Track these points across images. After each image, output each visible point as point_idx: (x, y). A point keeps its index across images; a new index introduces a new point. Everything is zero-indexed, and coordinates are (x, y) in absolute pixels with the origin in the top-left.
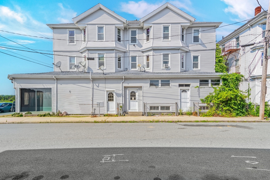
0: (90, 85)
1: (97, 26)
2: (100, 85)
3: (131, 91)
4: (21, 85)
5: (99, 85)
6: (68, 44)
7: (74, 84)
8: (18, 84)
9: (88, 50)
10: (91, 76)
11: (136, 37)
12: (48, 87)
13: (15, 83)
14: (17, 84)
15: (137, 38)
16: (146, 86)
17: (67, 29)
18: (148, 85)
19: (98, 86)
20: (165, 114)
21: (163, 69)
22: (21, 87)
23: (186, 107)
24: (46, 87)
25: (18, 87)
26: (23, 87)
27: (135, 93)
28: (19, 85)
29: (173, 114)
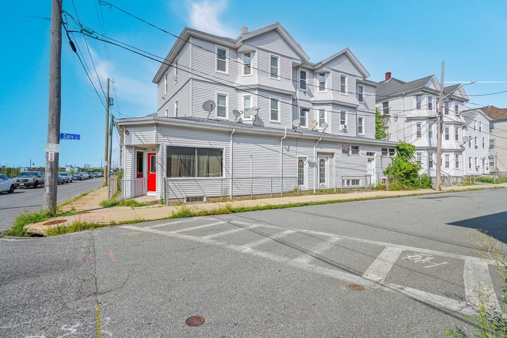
0: (279, 147)
1: (270, 54)
2: (291, 148)
3: (321, 159)
4: (170, 139)
5: (289, 147)
6: (216, 71)
7: (256, 143)
8: (164, 136)
9: (259, 90)
10: (286, 134)
11: (305, 81)
12: (218, 147)
13: (158, 134)
14: (162, 136)
15: (307, 83)
16: (338, 152)
17: (216, 46)
18: (340, 151)
19: (289, 149)
20: (355, 189)
21: (341, 131)
22: (170, 143)
23: (374, 180)
24: (214, 147)
25: (165, 143)
26: (174, 144)
27: (324, 162)
28: (167, 139)
29: (363, 189)
